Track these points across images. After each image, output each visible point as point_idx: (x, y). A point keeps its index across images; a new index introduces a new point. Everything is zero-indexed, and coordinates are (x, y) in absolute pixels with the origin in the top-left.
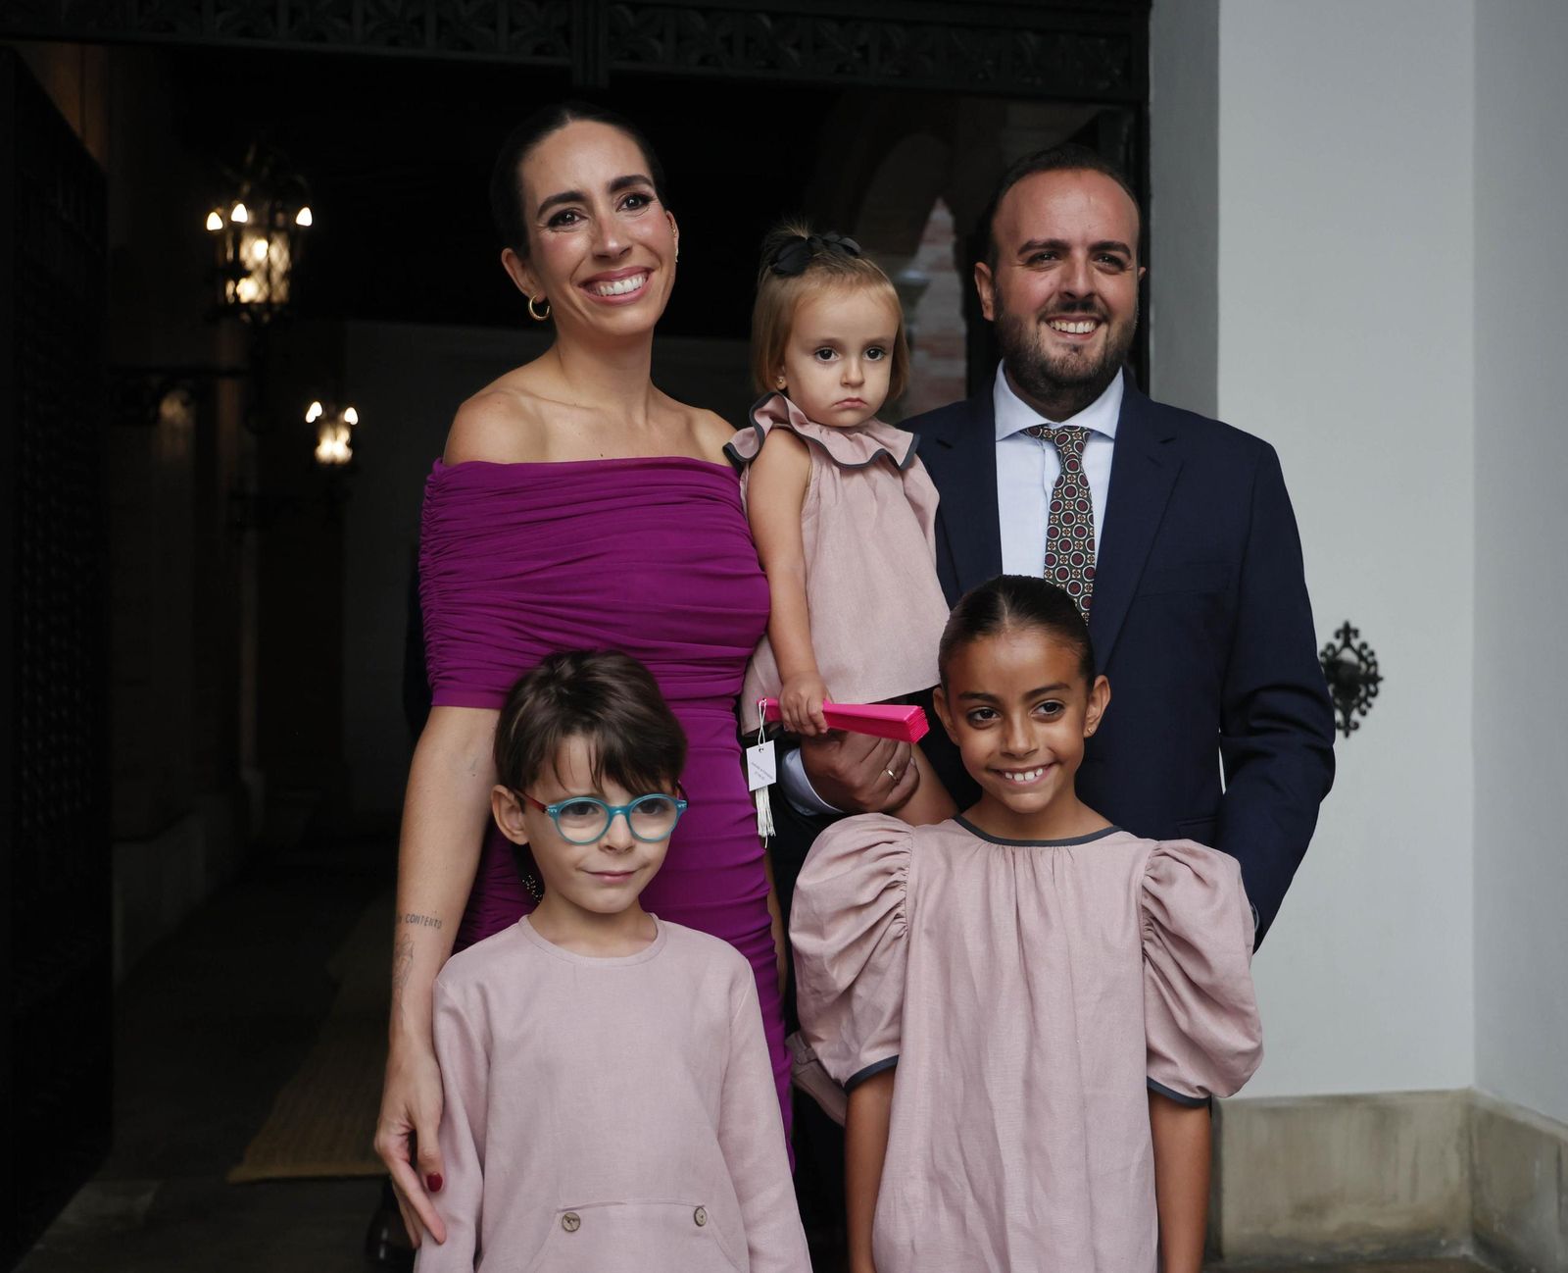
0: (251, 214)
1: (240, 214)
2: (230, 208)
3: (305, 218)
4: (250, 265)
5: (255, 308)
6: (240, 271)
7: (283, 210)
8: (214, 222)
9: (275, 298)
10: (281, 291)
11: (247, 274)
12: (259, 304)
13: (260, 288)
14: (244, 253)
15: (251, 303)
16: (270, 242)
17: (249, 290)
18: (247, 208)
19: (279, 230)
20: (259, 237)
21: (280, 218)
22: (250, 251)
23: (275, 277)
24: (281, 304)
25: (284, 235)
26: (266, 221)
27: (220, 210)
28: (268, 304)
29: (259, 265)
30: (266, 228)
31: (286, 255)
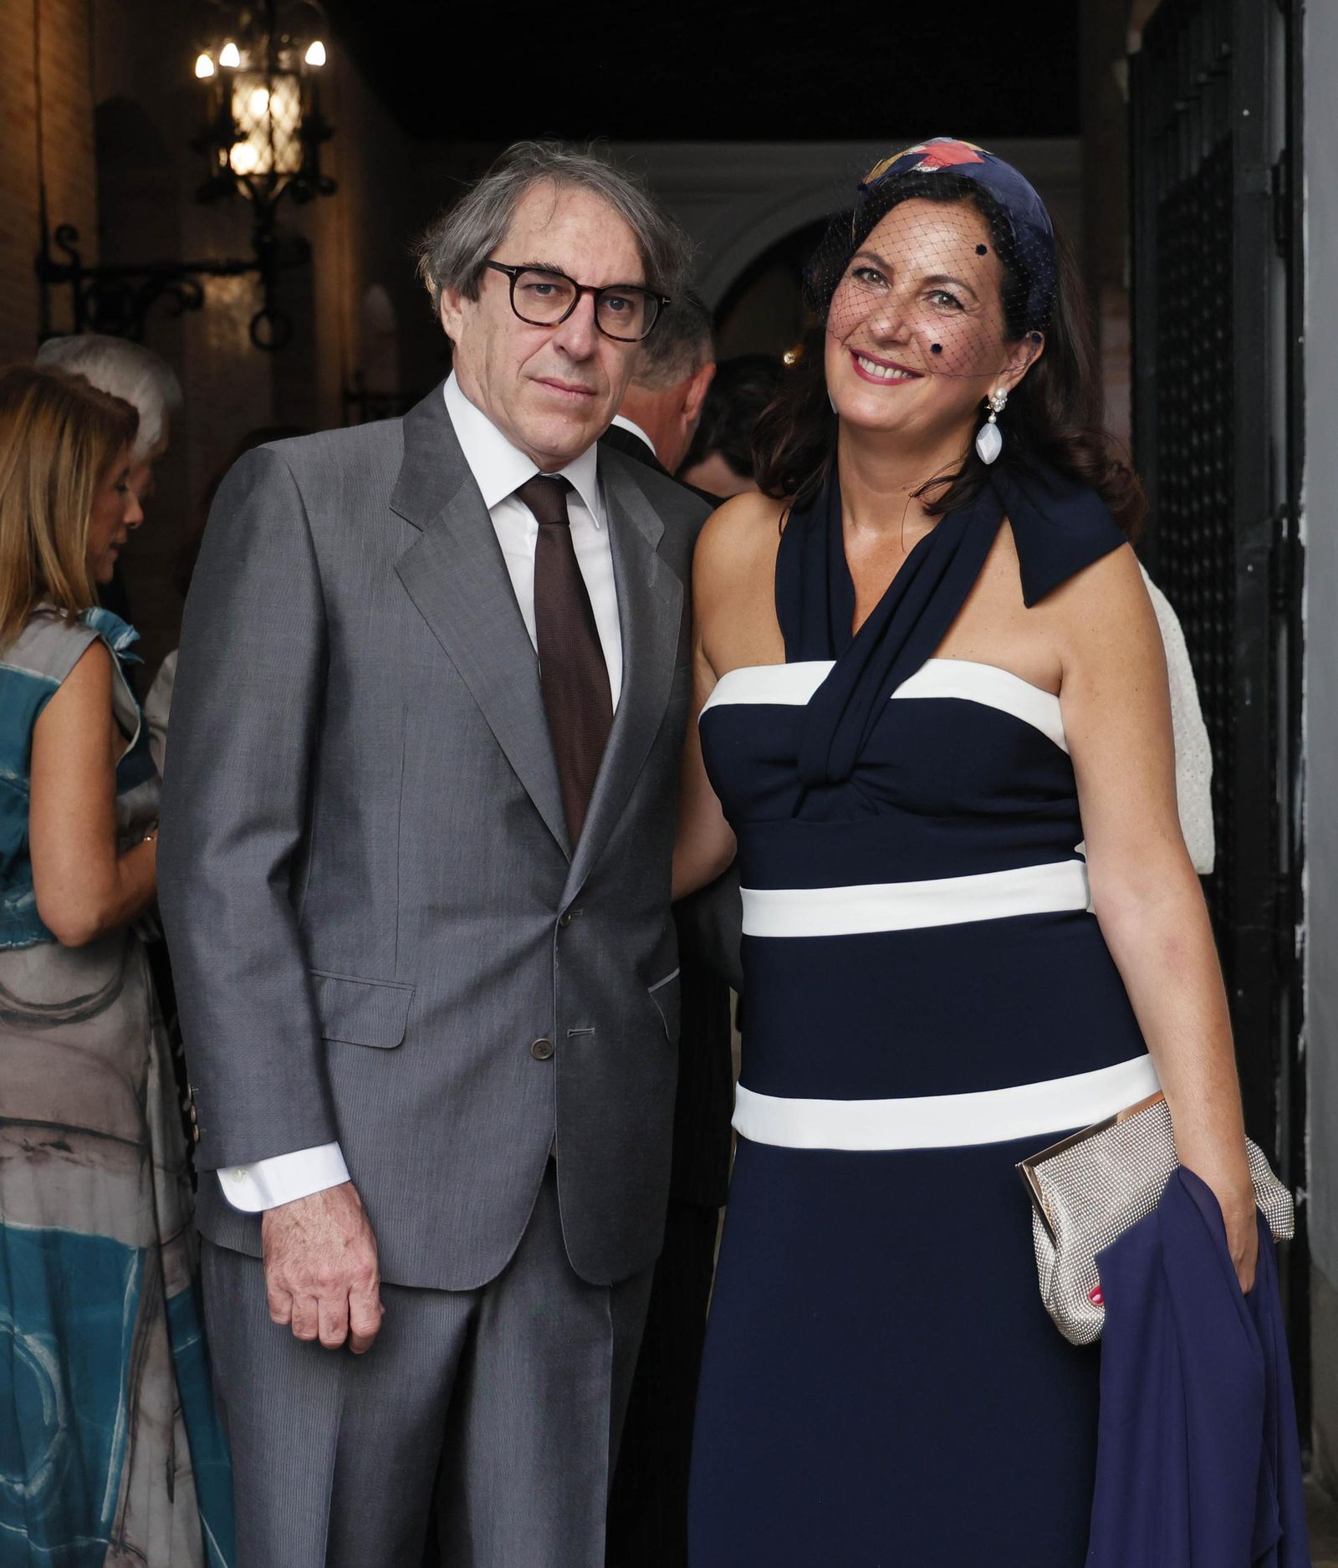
0: (245, 55)
1: (232, 56)
2: (218, 49)
3: (316, 55)
4: (246, 124)
5: (255, 181)
6: (231, 133)
7: (290, 46)
8: (204, 67)
9: (281, 168)
10: (289, 157)
11: (243, 137)
12: (261, 176)
13: (261, 156)
14: (238, 109)
15: (247, 178)
16: (271, 90)
17: (246, 158)
18: (241, 47)
19: (283, 74)
20: (257, 86)
21: (284, 57)
22: (246, 106)
23: (280, 138)
24: (290, 173)
25: (291, 80)
26: (265, 64)
27: (209, 53)
28: (272, 175)
29: (258, 124)
30: (267, 73)
31: (294, 108)
